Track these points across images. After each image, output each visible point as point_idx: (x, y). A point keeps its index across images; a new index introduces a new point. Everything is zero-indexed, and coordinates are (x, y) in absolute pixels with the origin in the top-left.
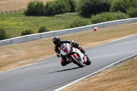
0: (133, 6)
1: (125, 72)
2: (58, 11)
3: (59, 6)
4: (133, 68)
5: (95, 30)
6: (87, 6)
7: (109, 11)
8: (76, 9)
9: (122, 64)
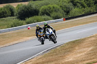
0: (55, 11)
1: (51, 57)
2: (2, 16)
3: (3, 12)
4: (57, 54)
5: (29, 28)
6: (22, 12)
7: (38, 15)
8: (15, 14)
9: (48, 52)
